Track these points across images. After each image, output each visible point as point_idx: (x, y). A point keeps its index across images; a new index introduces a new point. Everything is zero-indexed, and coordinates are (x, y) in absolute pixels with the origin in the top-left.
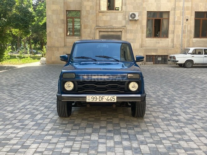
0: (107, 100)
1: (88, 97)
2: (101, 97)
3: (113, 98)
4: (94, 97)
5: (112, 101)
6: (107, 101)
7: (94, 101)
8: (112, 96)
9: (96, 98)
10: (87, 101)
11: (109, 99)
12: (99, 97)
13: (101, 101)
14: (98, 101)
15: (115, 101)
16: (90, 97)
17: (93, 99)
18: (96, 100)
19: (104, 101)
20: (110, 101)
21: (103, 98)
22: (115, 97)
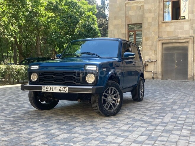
0: (59, 90)
1: (44, 87)
2: (55, 87)
3: (65, 88)
4: (48, 87)
5: (64, 92)
6: (59, 92)
7: (48, 91)
8: (64, 87)
9: (50, 88)
10: (43, 91)
11: (61, 89)
12: (53, 87)
13: (54, 91)
14: (51, 91)
15: (67, 92)
16: (45, 87)
17: (48, 89)
18: (50, 90)
19: (57, 91)
20: (62, 92)
21: (56, 88)
22: (67, 87)
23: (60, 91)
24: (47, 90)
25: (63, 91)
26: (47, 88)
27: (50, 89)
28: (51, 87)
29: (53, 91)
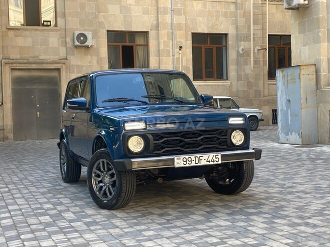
0: (207, 162)
1: (177, 159)
2: (198, 156)
3: (217, 157)
4: (187, 157)
5: (215, 163)
7: (187, 165)
8: (215, 155)
9: (190, 159)
10: (176, 166)
11: (210, 159)
12: (195, 157)
13: (199, 164)
14: (193, 164)
15: (220, 162)
16: (180, 159)
18: (190, 163)
19: (204, 163)
20: (211, 163)
21: (201, 158)
22: (219, 155)
23: (209, 162)
24: (185, 163)
25: (214, 161)
26: (185, 160)
27: (191, 161)
28: (193, 157)
29: (196, 163)
